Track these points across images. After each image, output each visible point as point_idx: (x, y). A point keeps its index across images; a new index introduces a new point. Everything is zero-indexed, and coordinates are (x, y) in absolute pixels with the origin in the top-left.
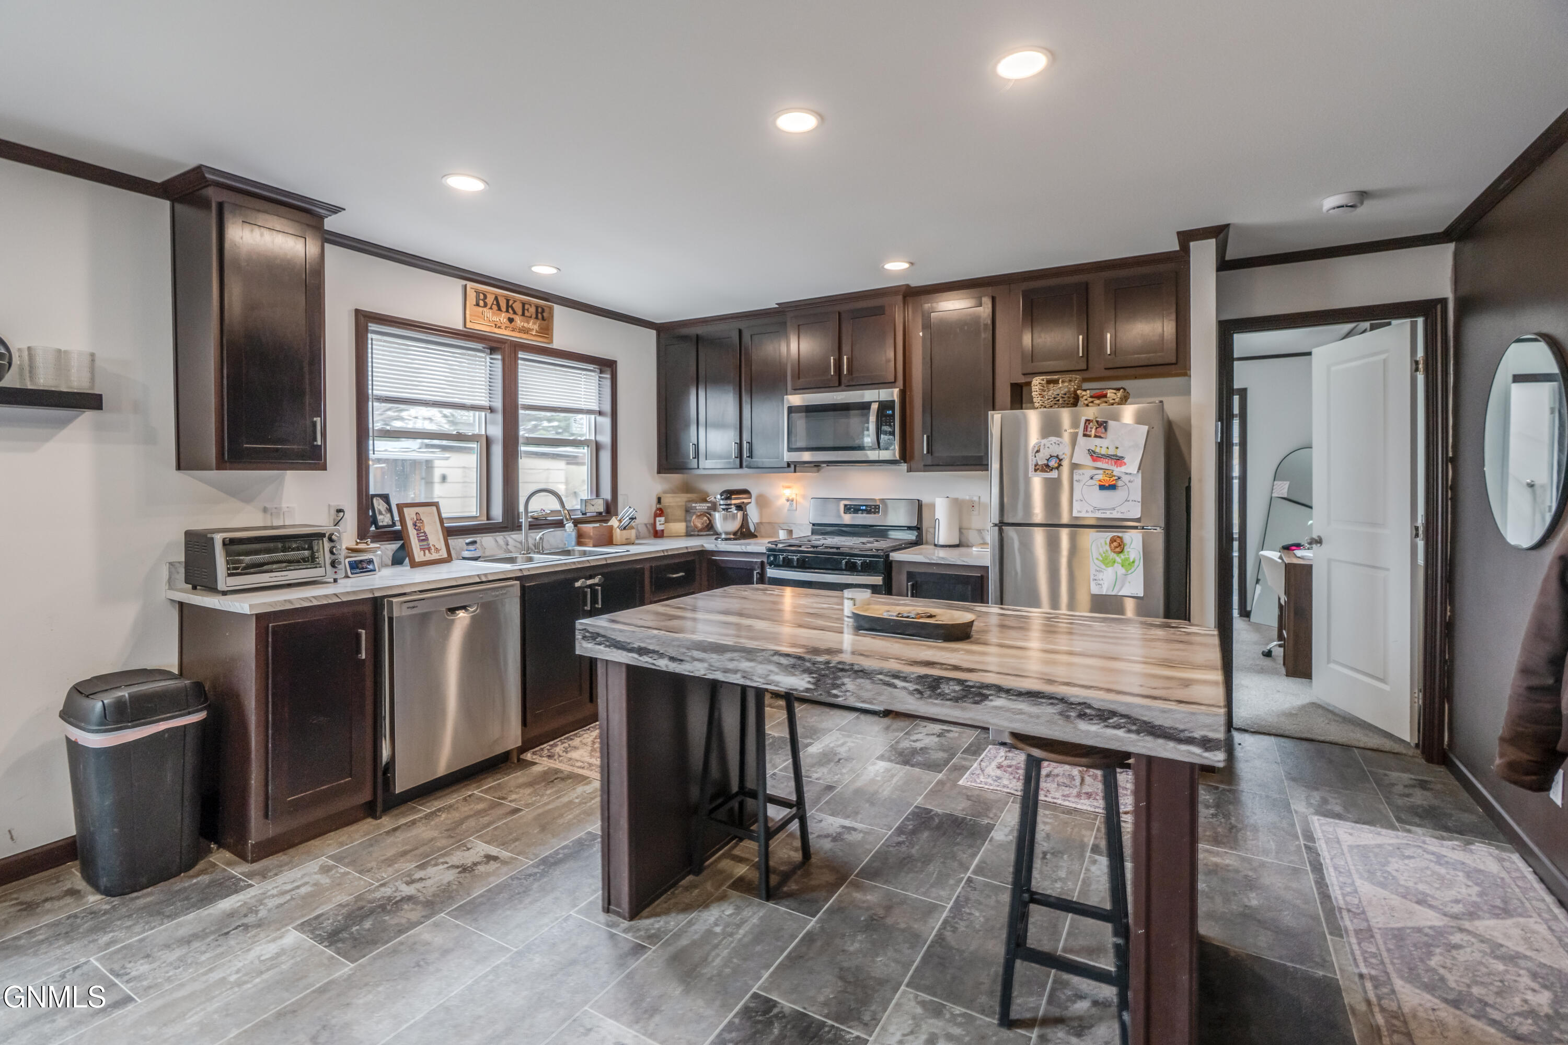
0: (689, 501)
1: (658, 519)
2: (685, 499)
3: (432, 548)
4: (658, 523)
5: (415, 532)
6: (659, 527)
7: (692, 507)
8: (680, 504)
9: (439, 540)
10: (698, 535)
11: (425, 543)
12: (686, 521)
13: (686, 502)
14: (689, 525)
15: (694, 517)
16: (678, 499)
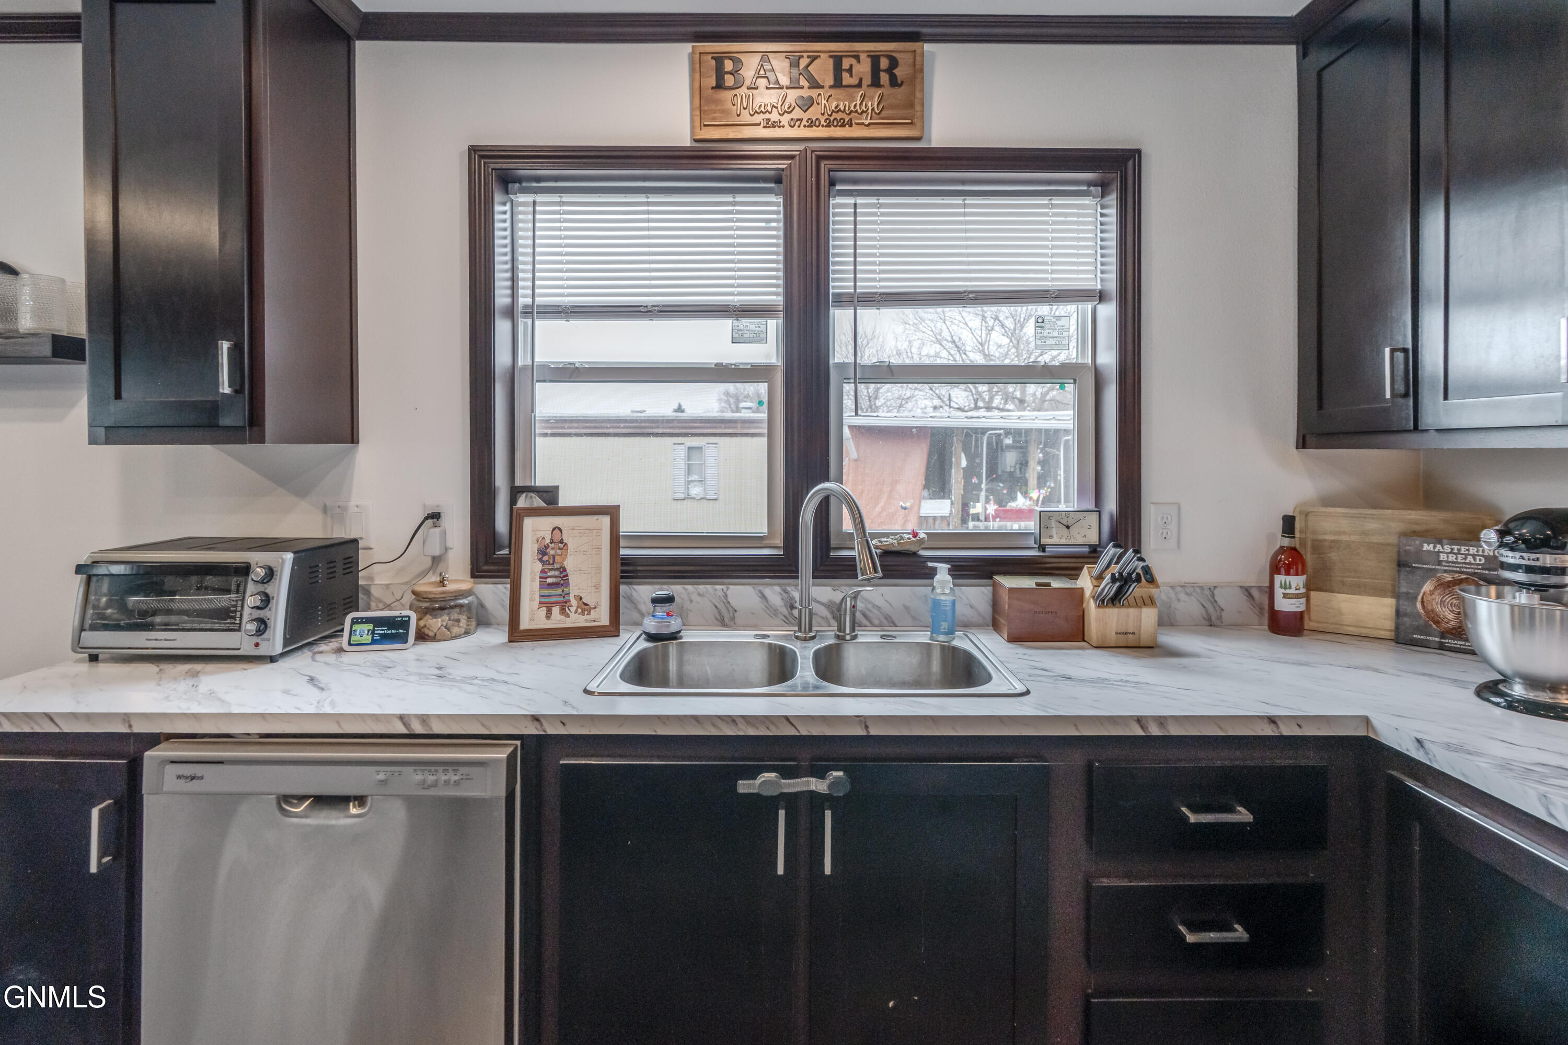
0: (1415, 533)
1: (1279, 579)
2: (1397, 527)
3: (574, 602)
4: (1279, 592)
5: (539, 566)
6: (1284, 605)
7: (1419, 551)
8: (1375, 539)
9: (597, 586)
10: (1442, 647)
11: (559, 591)
12: (1397, 596)
13: (1403, 534)
14: (1406, 607)
15: (1428, 587)
16: (1372, 525)
